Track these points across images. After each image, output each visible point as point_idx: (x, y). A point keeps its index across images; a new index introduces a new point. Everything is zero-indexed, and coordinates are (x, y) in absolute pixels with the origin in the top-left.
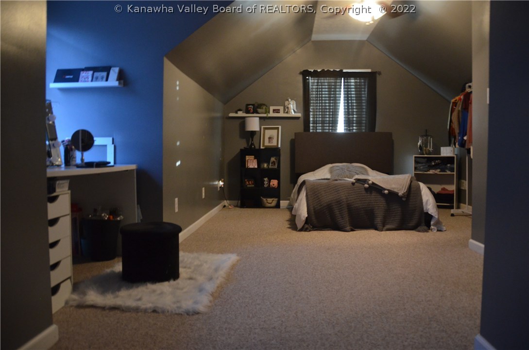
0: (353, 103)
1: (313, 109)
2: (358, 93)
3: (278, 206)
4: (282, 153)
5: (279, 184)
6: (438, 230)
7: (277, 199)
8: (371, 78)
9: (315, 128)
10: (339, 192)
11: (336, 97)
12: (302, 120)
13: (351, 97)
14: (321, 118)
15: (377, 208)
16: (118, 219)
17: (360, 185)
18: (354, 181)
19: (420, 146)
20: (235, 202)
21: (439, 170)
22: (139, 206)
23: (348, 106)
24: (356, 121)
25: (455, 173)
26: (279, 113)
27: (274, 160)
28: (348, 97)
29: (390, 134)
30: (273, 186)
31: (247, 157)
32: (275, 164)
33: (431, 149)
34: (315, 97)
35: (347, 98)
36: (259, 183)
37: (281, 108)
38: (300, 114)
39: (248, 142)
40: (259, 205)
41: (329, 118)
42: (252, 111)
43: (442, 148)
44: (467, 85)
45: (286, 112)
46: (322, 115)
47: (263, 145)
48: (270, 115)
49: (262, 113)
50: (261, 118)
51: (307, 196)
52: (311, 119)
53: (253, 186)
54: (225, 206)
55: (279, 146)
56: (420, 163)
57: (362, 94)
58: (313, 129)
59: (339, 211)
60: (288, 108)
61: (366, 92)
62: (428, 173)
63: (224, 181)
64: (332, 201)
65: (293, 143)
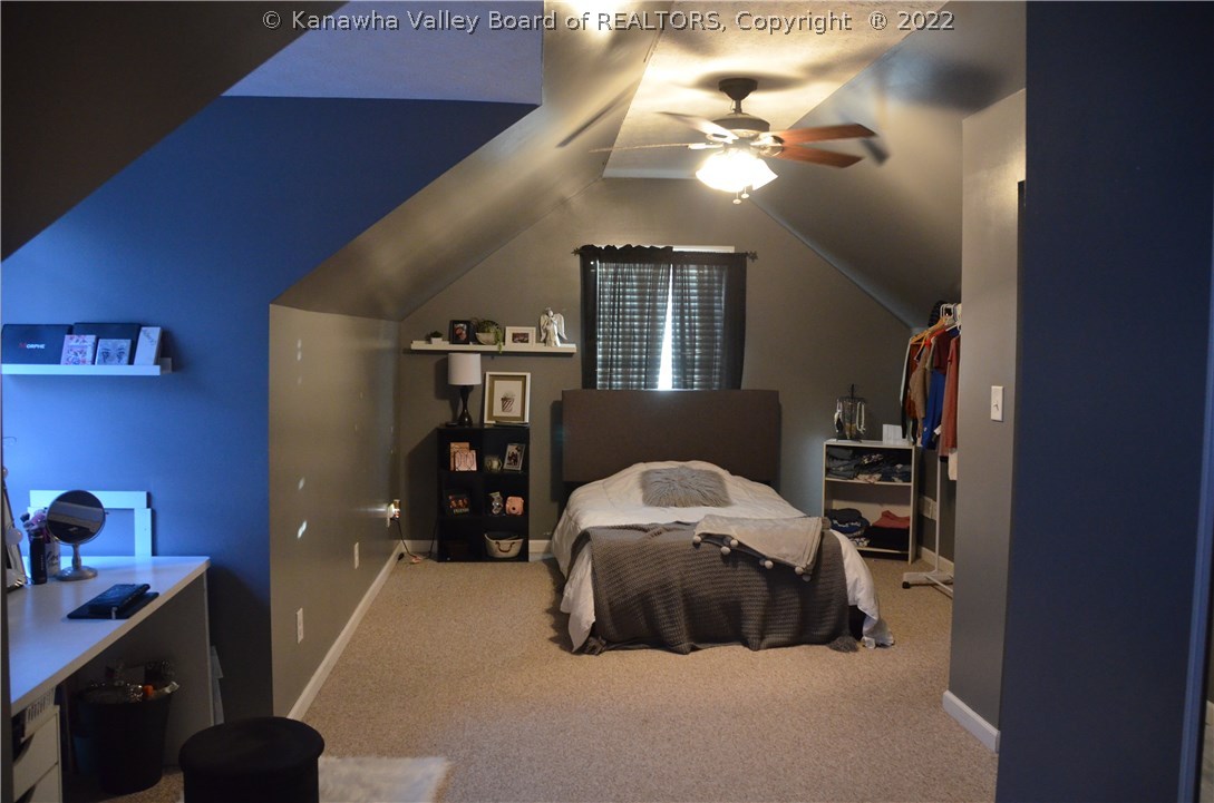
0: (695, 321)
1: (604, 333)
2: (705, 298)
3: (523, 555)
4: (532, 434)
5: (526, 506)
6: (877, 645)
7: (521, 540)
8: (734, 266)
9: (608, 377)
10: (665, 564)
11: (655, 307)
12: (578, 359)
13: (690, 308)
14: (623, 353)
15: (747, 599)
16: (167, 690)
17: (714, 548)
18: (699, 539)
19: (839, 420)
20: (424, 545)
21: (878, 476)
22: (214, 648)
23: (682, 327)
24: (700, 360)
25: (912, 484)
26: (527, 342)
27: (515, 452)
28: (682, 308)
29: (775, 394)
30: (514, 512)
31: (453, 445)
32: (516, 461)
33: (862, 429)
34: (609, 307)
35: (681, 311)
36: (480, 505)
37: (531, 331)
38: (574, 346)
39: (454, 407)
40: (481, 554)
41: (640, 353)
42: (464, 337)
43: (885, 427)
44: (944, 306)
45: (542, 339)
46: (623, 347)
47: (491, 417)
48: (504, 349)
49: (488, 343)
50: (483, 353)
51: (594, 573)
52: (599, 356)
53: (467, 510)
54: (401, 556)
55: (527, 420)
56: (837, 459)
57: (713, 301)
58: (602, 380)
59: (666, 608)
60: (547, 332)
61: (723, 298)
62: (855, 481)
63: (399, 506)
64: (650, 585)
65: (558, 412)
